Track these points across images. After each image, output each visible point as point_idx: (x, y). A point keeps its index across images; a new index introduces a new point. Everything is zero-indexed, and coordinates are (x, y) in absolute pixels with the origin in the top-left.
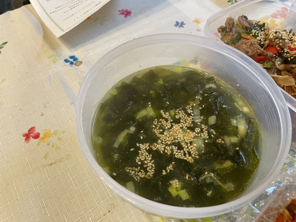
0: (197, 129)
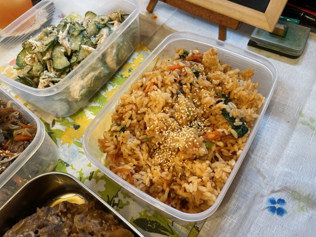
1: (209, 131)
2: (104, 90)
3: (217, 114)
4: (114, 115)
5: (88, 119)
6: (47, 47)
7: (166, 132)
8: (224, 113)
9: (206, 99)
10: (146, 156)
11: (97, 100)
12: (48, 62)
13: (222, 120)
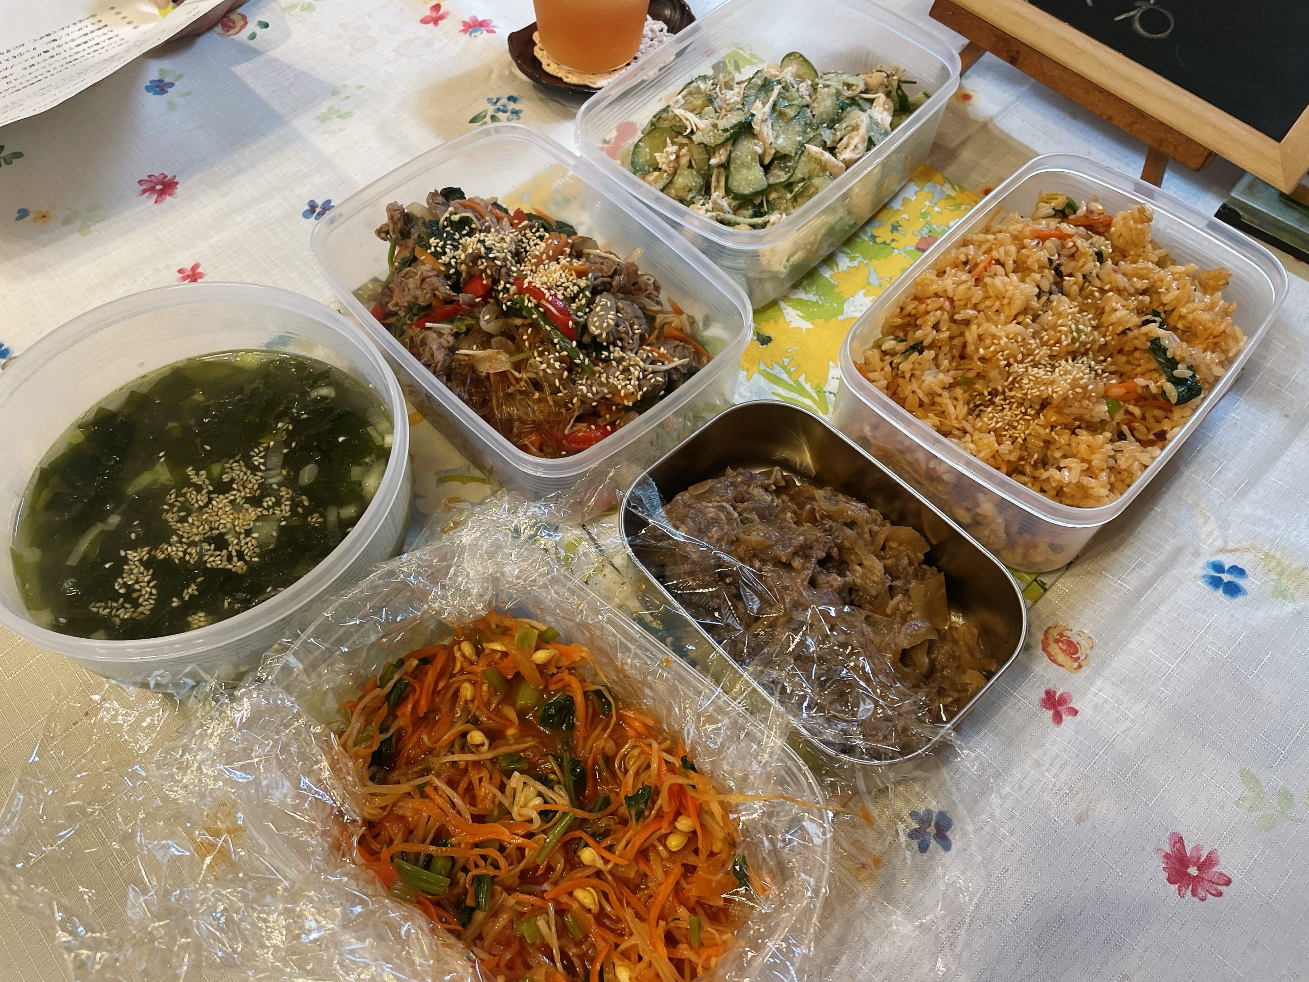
0: (268, 499)
1: (1114, 381)
2: (828, 266)
3: (1136, 349)
4: (893, 316)
5: (792, 325)
6: (728, 134)
7: (1021, 366)
8: (1156, 347)
9: (1118, 314)
10: (963, 410)
11: (811, 285)
12: (715, 172)
13: (1147, 362)
